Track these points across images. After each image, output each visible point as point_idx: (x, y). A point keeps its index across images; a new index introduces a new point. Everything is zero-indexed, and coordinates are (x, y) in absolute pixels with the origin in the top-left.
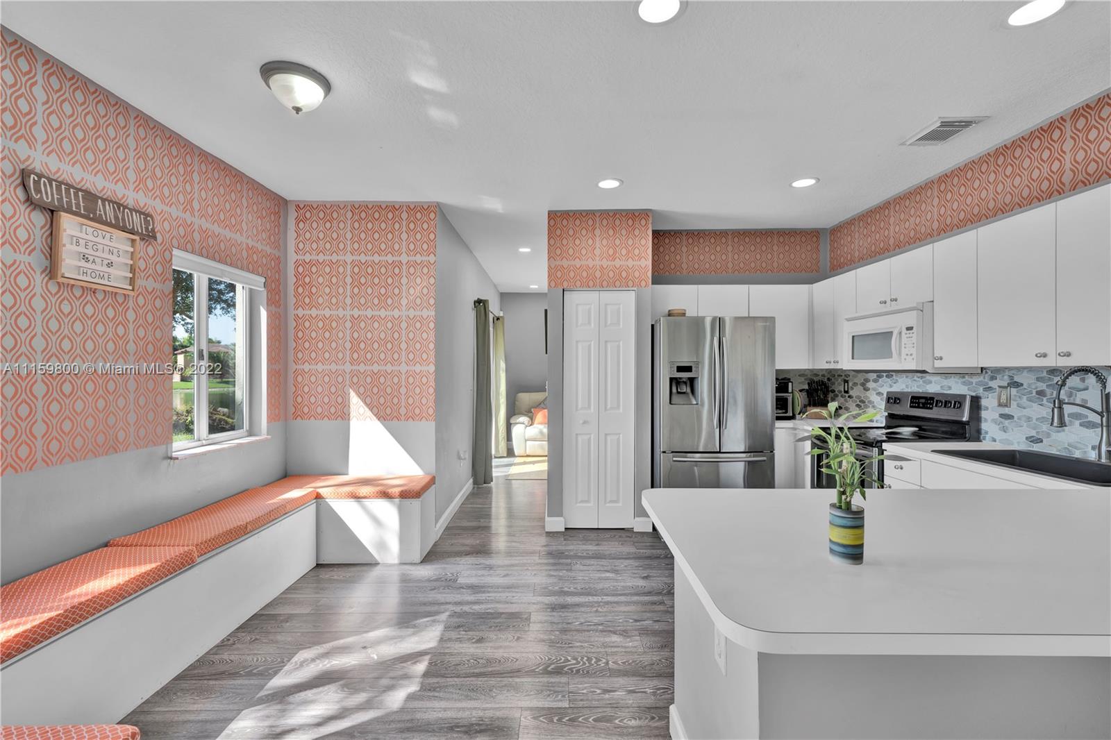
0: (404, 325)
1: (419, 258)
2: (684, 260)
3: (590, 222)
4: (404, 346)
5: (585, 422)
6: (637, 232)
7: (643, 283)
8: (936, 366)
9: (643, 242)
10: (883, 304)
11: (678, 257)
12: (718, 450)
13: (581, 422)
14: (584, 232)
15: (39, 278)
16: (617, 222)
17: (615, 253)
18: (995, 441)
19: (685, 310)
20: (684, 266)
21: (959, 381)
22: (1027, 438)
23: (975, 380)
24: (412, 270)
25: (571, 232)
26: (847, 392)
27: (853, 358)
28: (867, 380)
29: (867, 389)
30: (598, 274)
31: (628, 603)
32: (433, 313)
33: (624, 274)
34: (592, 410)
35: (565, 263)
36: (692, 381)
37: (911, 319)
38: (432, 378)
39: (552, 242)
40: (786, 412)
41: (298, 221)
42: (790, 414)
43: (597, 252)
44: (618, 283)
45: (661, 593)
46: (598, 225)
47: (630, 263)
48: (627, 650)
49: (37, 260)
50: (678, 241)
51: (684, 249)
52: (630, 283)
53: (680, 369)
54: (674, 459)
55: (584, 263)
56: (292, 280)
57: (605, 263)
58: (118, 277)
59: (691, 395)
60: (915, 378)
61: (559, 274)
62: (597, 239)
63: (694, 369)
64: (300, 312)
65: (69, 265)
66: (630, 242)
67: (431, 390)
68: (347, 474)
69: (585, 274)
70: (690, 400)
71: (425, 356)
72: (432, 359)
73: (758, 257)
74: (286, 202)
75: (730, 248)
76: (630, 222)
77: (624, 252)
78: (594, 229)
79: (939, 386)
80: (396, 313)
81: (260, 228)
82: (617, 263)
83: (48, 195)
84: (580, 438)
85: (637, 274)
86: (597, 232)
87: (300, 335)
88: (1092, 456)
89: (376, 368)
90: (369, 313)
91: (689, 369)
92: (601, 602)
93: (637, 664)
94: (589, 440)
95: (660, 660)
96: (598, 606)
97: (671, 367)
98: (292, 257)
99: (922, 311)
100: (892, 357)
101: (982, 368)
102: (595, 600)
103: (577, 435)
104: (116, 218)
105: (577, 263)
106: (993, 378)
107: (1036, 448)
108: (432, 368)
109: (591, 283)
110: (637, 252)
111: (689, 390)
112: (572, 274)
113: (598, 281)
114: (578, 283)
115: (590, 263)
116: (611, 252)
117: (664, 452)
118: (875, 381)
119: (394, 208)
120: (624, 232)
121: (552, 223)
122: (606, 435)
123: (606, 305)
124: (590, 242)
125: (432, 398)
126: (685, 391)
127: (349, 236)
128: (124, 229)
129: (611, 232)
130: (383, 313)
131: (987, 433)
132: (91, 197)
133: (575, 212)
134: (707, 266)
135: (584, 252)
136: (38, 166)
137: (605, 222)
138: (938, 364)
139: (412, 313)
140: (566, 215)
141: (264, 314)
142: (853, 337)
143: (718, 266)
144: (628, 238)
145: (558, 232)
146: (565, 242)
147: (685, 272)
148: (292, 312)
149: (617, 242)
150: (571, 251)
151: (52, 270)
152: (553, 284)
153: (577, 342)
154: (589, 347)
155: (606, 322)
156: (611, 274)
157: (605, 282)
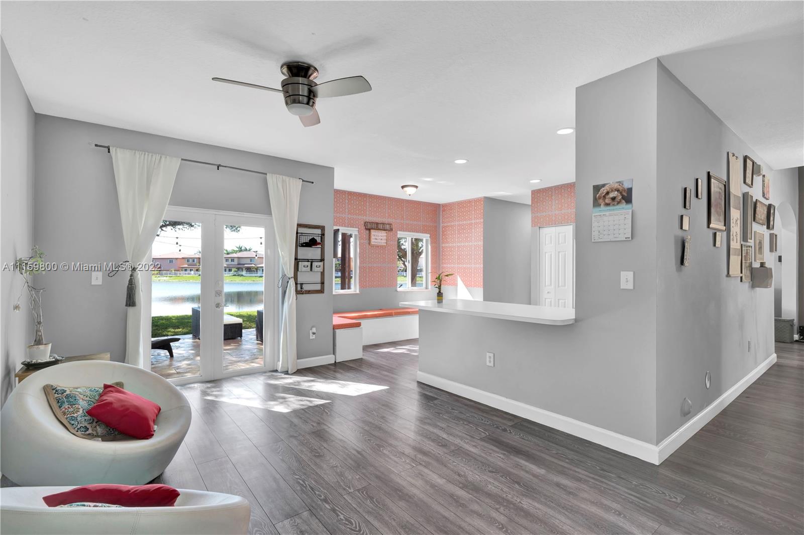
0: (473, 248)
1: (477, 221)
3: (550, 193)
4: (473, 257)
5: (548, 293)
6: (573, 194)
13: (546, 292)
14: (547, 198)
15: (367, 245)
16: (563, 191)
17: (562, 207)
24: (475, 226)
25: (541, 199)
30: (554, 218)
32: (482, 243)
33: (566, 217)
34: (552, 287)
35: (539, 215)
38: (482, 269)
41: (443, 211)
43: (553, 207)
44: (563, 222)
46: (553, 194)
47: (570, 211)
49: (367, 241)
52: (569, 221)
55: (547, 213)
56: (441, 233)
57: (557, 212)
58: (383, 242)
61: (537, 220)
62: (554, 201)
64: (444, 245)
65: (373, 241)
66: (569, 200)
67: (482, 275)
69: (548, 219)
71: (480, 261)
72: (482, 262)
74: (440, 205)
76: (569, 190)
77: (566, 205)
78: (552, 196)
80: (471, 244)
81: (428, 218)
82: (563, 212)
83: (369, 226)
84: (547, 300)
85: (573, 216)
86: (553, 197)
87: (443, 253)
89: (464, 266)
90: (462, 244)
94: (551, 301)
98: (441, 225)
103: (545, 299)
104: (383, 227)
105: (544, 214)
108: (482, 266)
109: (551, 223)
110: (573, 204)
112: (542, 220)
113: (554, 222)
114: (545, 224)
115: (550, 213)
116: (560, 206)
119: (470, 202)
120: (566, 196)
121: (533, 196)
122: (559, 300)
123: (559, 233)
124: (550, 202)
125: (482, 278)
127: (457, 214)
128: (385, 230)
129: (560, 197)
130: (467, 244)
132: (377, 224)
135: (547, 208)
136: (367, 220)
137: (557, 192)
139: (475, 244)
140: (539, 191)
141: (430, 247)
144: (568, 198)
145: (536, 200)
146: (539, 204)
148: (441, 245)
149: (563, 201)
150: (541, 209)
151: (369, 243)
152: (533, 225)
153: (546, 253)
154: (551, 255)
155: (559, 242)
156: (560, 218)
157: (557, 222)
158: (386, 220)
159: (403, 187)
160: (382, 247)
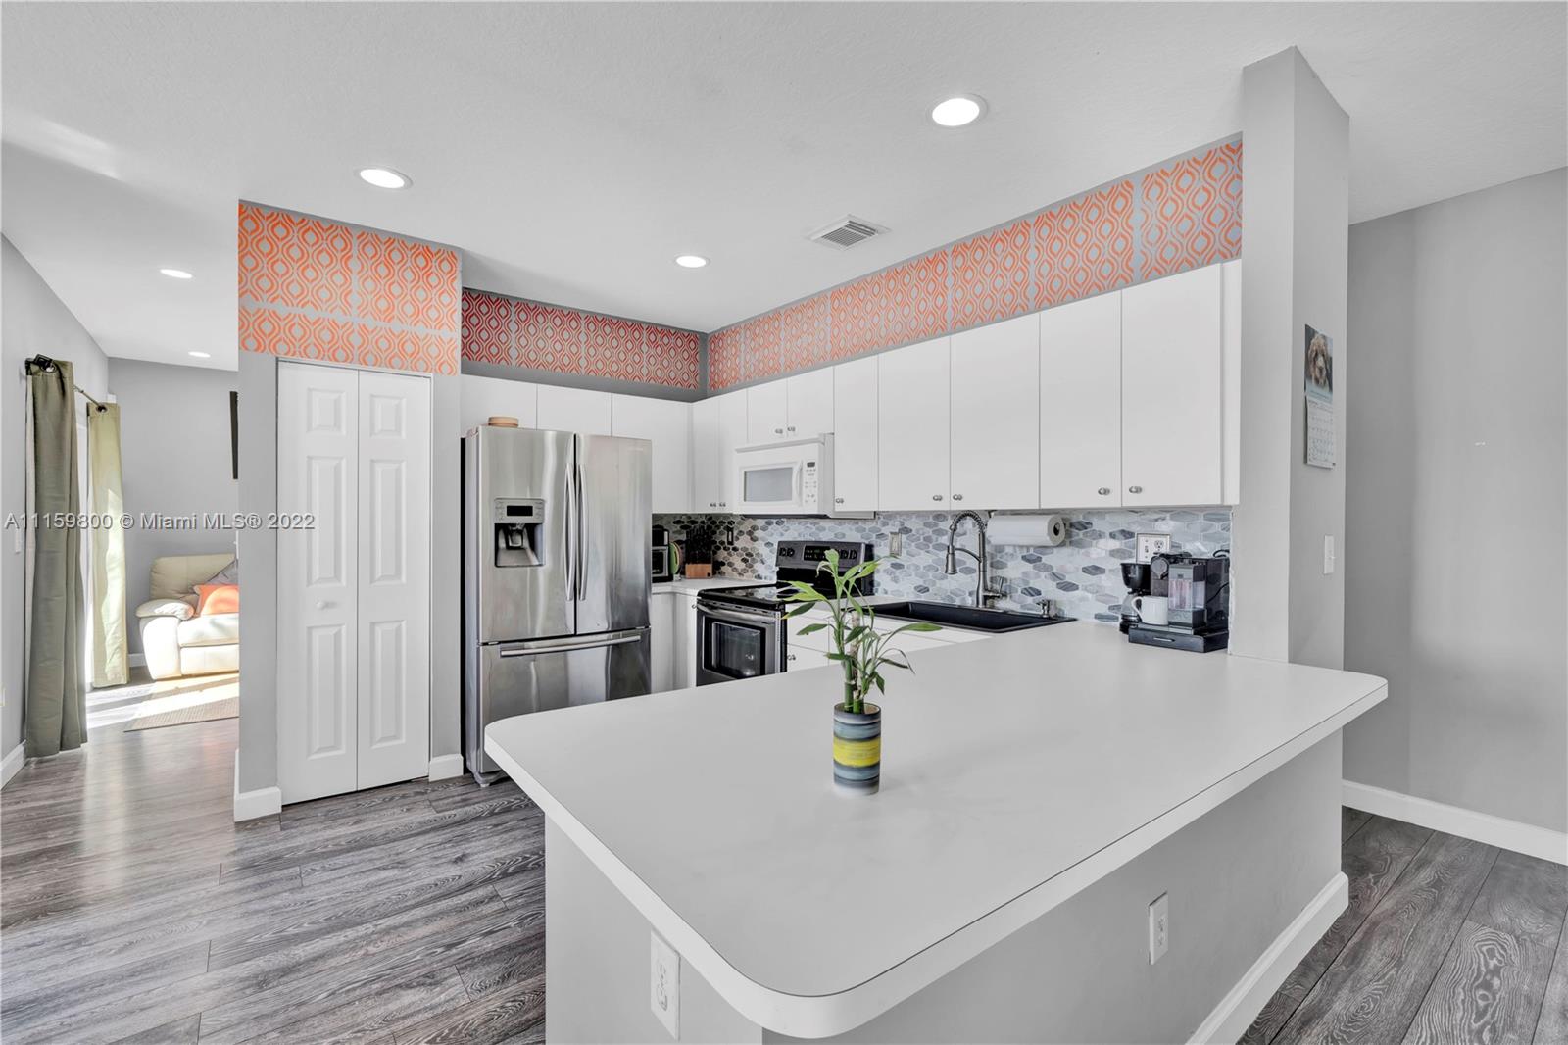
2: (513, 343)
3: (338, 244)
5: (327, 605)
6: (433, 280)
7: (445, 368)
8: (837, 510)
9: (445, 299)
10: (779, 435)
11: (503, 337)
12: (573, 633)
13: (319, 605)
14: (325, 258)
16: (396, 256)
17: (391, 307)
18: (886, 593)
19: (517, 419)
20: (513, 353)
21: (853, 528)
22: (916, 588)
23: (868, 526)
25: (295, 253)
26: (731, 543)
27: (745, 500)
28: (754, 528)
29: (754, 540)
30: (356, 340)
31: (429, 919)
33: (409, 348)
34: (344, 582)
35: (281, 308)
36: (531, 530)
37: (812, 453)
39: (250, 262)
40: (661, 572)
42: (666, 574)
43: (354, 299)
44: (396, 361)
45: (490, 879)
46: (354, 252)
47: (421, 330)
48: (439, 1010)
51: (513, 327)
52: (422, 364)
53: (513, 510)
54: (503, 653)
55: (324, 314)
57: (370, 323)
59: (529, 551)
60: (809, 525)
61: (267, 327)
62: (354, 277)
63: (535, 511)
66: (421, 294)
69: (326, 336)
70: (528, 559)
73: (622, 356)
75: (583, 338)
76: (421, 261)
77: (409, 309)
78: (347, 257)
79: (833, 534)
82: (396, 326)
84: (316, 634)
85: (434, 351)
86: (354, 264)
88: (970, 602)
91: (526, 511)
92: (373, 933)
93: (460, 1032)
94: (338, 636)
95: (502, 1007)
96: (367, 945)
97: (497, 508)
99: (824, 444)
100: (791, 499)
101: (875, 512)
102: (360, 934)
103: (310, 628)
105: (311, 313)
106: (885, 524)
107: (924, 598)
109: (340, 354)
110: (433, 313)
111: (526, 544)
112: (297, 332)
113: (355, 352)
114: (312, 350)
115: (339, 317)
116: (383, 304)
117: (485, 644)
118: (764, 529)
120: (409, 276)
121: (250, 225)
122: (373, 624)
123: (373, 397)
124: (338, 279)
126: (520, 545)
129: (383, 270)
131: (879, 585)
133: (304, 218)
134: (550, 358)
135: (324, 294)
137: (370, 250)
138: (839, 508)
140: (283, 218)
142: (745, 472)
143: (566, 360)
144: (416, 287)
146: (281, 269)
147: (514, 362)
149: (396, 290)
150: (295, 289)
152: (251, 343)
153: (311, 459)
154: (337, 470)
155: (372, 426)
156: (383, 344)
157: (370, 356)
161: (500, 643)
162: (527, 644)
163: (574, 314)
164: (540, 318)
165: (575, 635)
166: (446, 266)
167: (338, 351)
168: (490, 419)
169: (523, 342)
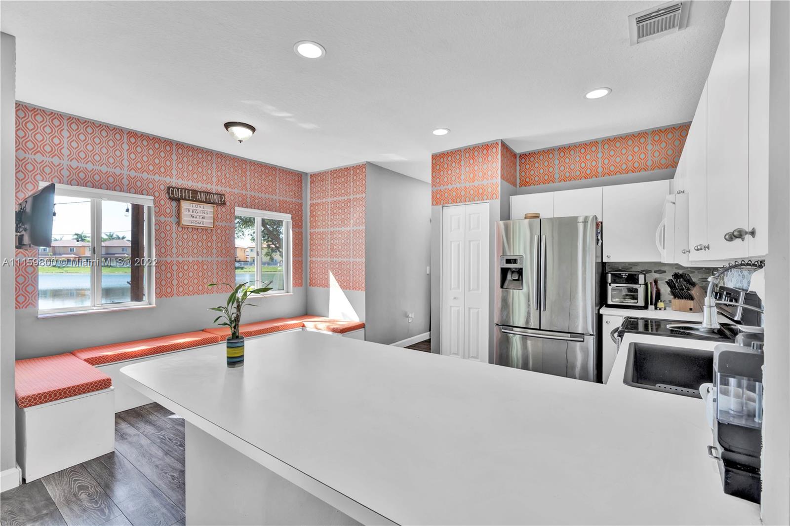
0: (352, 235)
1: (358, 196)
2: (557, 171)
3: (458, 157)
4: (351, 247)
5: (455, 298)
6: (490, 158)
7: (494, 196)
9: (494, 165)
12: (538, 328)
13: (452, 298)
14: (454, 164)
15: (174, 226)
16: (476, 154)
17: (474, 176)
19: (539, 214)
20: (557, 176)
24: (355, 203)
25: (446, 166)
30: (463, 193)
32: (364, 228)
33: (481, 191)
34: (461, 290)
35: (442, 188)
38: (364, 265)
39: (434, 174)
41: (311, 183)
42: (642, 304)
43: (463, 177)
44: (476, 198)
46: (463, 158)
47: (485, 182)
49: (174, 220)
50: (551, 156)
51: (557, 162)
52: (485, 197)
53: (508, 261)
54: (503, 330)
55: (454, 186)
57: (467, 185)
58: (208, 222)
61: (438, 196)
62: (463, 168)
63: (519, 261)
64: (312, 231)
65: (186, 220)
66: (485, 166)
67: (364, 273)
68: (328, 317)
69: (454, 194)
70: (518, 286)
71: (360, 253)
72: (364, 255)
74: (306, 174)
75: (600, 155)
76: (485, 152)
77: (481, 174)
78: (460, 161)
80: (348, 229)
81: (288, 191)
82: (476, 183)
83: (177, 194)
84: (453, 308)
85: (490, 190)
86: (462, 163)
87: (312, 242)
89: (340, 259)
90: (337, 229)
91: (515, 261)
94: (459, 311)
97: (502, 260)
98: (309, 202)
103: (451, 306)
104: (206, 198)
105: (450, 187)
108: (364, 260)
109: (458, 200)
110: (490, 173)
111: (517, 278)
112: (446, 195)
113: (463, 198)
114: (450, 201)
115: (458, 186)
116: (472, 176)
117: (497, 324)
119: (347, 169)
120: (480, 160)
121: (434, 162)
122: (470, 309)
123: (470, 214)
124: (458, 171)
125: (364, 277)
127: (330, 187)
128: (209, 203)
129: (472, 161)
130: (343, 229)
132: (195, 192)
133: (448, 152)
134: (578, 173)
135: (454, 178)
136: (174, 185)
137: (467, 155)
139: (355, 228)
140: (443, 154)
141: (291, 233)
143: (588, 171)
144: (483, 164)
145: (438, 167)
146: (442, 173)
147: (557, 181)
148: (309, 231)
149: (476, 168)
150: (446, 179)
151: (178, 223)
152: (435, 203)
153: (451, 242)
154: (459, 245)
155: (470, 227)
156: (472, 192)
157: (467, 198)
158: (214, 188)
159: (228, 125)
160: (205, 229)
161: (504, 325)
162: (514, 329)
163: (594, 143)
164: (572, 152)
165: (540, 329)
166: (494, 150)
167: (458, 198)
168: (525, 215)
169: (562, 168)
